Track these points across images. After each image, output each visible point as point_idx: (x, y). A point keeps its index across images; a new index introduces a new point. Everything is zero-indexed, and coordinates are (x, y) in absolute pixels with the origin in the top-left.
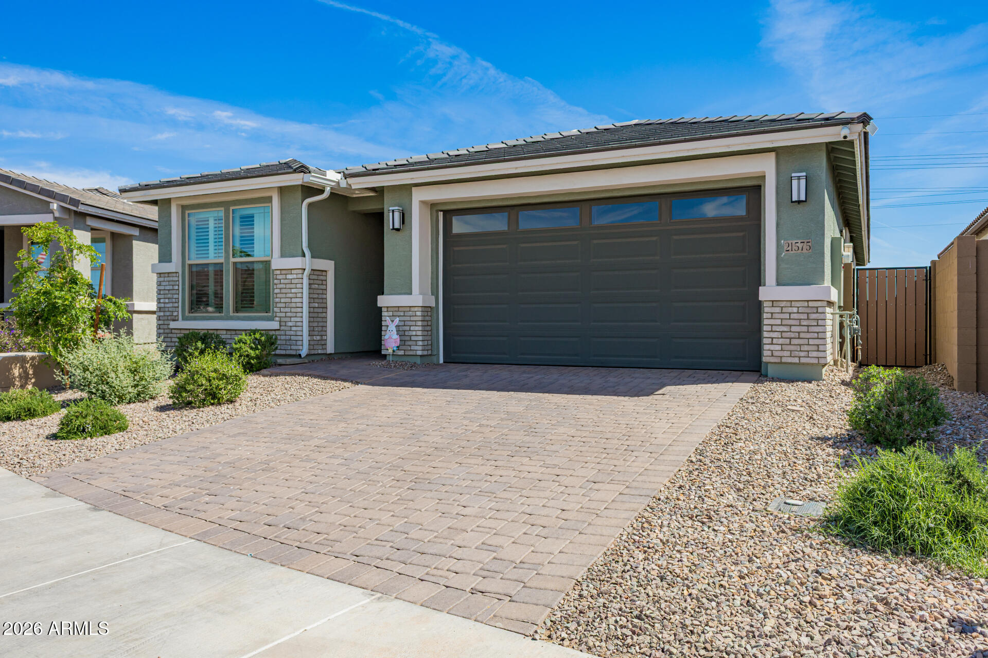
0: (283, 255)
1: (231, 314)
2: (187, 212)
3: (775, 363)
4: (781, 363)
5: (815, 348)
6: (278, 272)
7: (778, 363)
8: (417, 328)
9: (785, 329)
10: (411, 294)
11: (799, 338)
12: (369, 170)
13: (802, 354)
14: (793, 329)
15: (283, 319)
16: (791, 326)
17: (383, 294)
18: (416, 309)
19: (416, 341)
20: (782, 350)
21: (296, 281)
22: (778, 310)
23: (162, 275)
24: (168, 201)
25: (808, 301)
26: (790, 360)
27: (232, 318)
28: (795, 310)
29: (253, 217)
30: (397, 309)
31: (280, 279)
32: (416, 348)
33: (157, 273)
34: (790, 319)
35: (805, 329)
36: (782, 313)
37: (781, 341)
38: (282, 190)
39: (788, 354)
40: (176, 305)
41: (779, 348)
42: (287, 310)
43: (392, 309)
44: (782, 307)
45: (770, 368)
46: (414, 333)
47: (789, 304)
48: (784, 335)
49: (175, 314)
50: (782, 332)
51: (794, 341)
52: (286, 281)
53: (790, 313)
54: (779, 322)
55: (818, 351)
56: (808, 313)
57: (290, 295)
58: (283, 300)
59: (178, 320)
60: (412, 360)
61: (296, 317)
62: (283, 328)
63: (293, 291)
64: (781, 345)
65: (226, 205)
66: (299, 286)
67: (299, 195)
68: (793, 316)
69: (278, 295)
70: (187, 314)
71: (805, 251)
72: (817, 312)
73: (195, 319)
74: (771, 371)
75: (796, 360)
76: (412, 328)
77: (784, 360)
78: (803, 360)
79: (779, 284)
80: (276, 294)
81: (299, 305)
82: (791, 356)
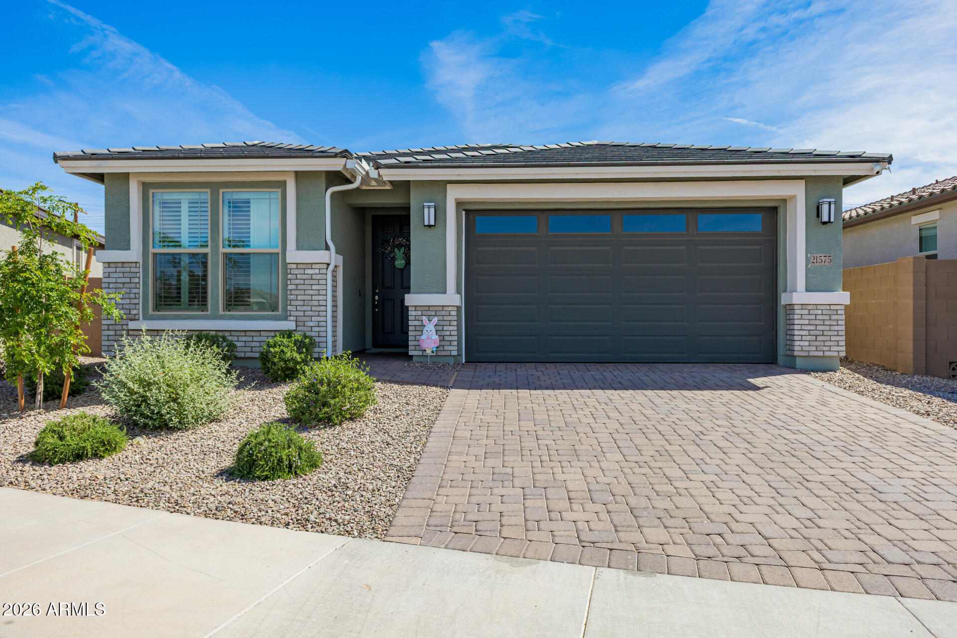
0: (299, 247)
1: (221, 312)
2: (151, 191)
3: (803, 356)
4: (809, 356)
5: (836, 343)
6: (294, 266)
7: (807, 356)
8: (451, 328)
9: (812, 328)
10: (445, 293)
11: (823, 335)
12: (402, 163)
13: (826, 349)
14: (819, 328)
15: (299, 319)
16: (816, 325)
17: (409, 293)
18: (450, 309)
19: (451, 341)
20: (809, 345)
21: (319, 277)
22: (806, 312)
23: (111, 265)
24: (126, 176)
25: (830, 305)
26: (816, 354)
27: (222, 318)
28: (820, 312)
29: (249, 202)
30: (427, 308)
31: (296, 274)
32: (450, 348)
33: (103, 263)
34: (816, 319)
35: (827, 328)
36: (809, 314)
37: (808, 338)
38: (299, 175)
39: (814, 348)
40: (136, 301)
41: (807, 343)
42: (305, 308)
43: (421, 308)
44: (809, 310)
45: (798, 360)
46: (448, 333)
47: (815, 307)
48: (811, 333)
49: (134, 312)
50: (809, 330)
51: (819, 338)
52: (304, 277)
53: (816, 315)
54: (807, 322)
55: (838, 346)
56: (830, 315)
57: (311, 292)
58: (299, 298)
59: (138, 320)
60: (446, 360)
61: (319, 316)
62: (299, 329)
63: (314, 287)
64: (809, 341)
65: (215, 187)
66: (323, 282)
67: (323, 182)
68: (818, 317)
69: (293, 292)
70: (151, 312)
71: (827, 263)
72: (837, 314)
73: (164, 318)
74: (799, 363)
75: (821, 354)
76: (445, 328)
77: (811, 354)
78: (827, 354)
79: (807, 290)
80: (291, 290)
81: (324, 303)
82: (816, 351)
